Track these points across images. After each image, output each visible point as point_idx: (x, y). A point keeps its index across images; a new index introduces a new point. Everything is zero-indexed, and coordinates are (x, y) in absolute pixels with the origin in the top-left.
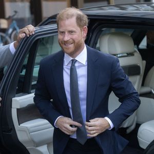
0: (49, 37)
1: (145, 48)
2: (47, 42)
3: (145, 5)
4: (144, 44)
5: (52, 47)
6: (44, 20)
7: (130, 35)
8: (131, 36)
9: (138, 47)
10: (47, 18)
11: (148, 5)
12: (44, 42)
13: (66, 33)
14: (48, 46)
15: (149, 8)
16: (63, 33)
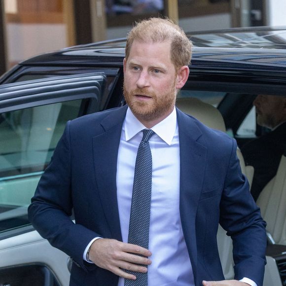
0: (22, 110)
1: (252, 135)
2: (18, 123)
3: (253, 34)
4: (248, 126)
5: (29, 135)
6: (10, 69)
7: (216, 106)
8: (218, 108)
9: (235, 133)
10: (15, 66)
11: (259, 35)
12: (11, 122)
13: (145, 70)
14: (20, 131)
15: (262, 40)
16: (136, 68)
